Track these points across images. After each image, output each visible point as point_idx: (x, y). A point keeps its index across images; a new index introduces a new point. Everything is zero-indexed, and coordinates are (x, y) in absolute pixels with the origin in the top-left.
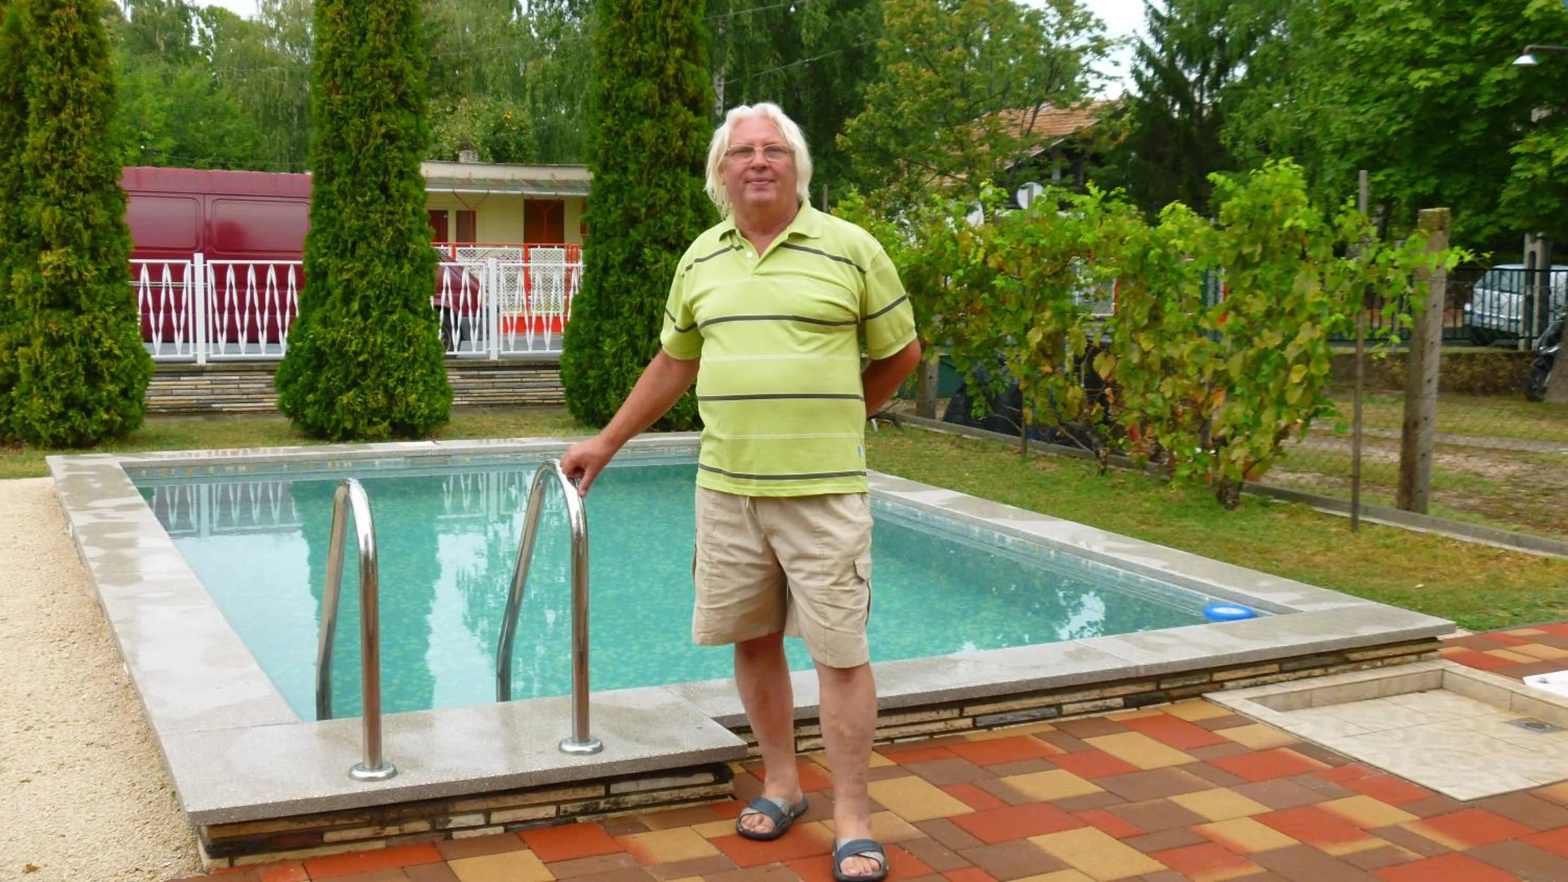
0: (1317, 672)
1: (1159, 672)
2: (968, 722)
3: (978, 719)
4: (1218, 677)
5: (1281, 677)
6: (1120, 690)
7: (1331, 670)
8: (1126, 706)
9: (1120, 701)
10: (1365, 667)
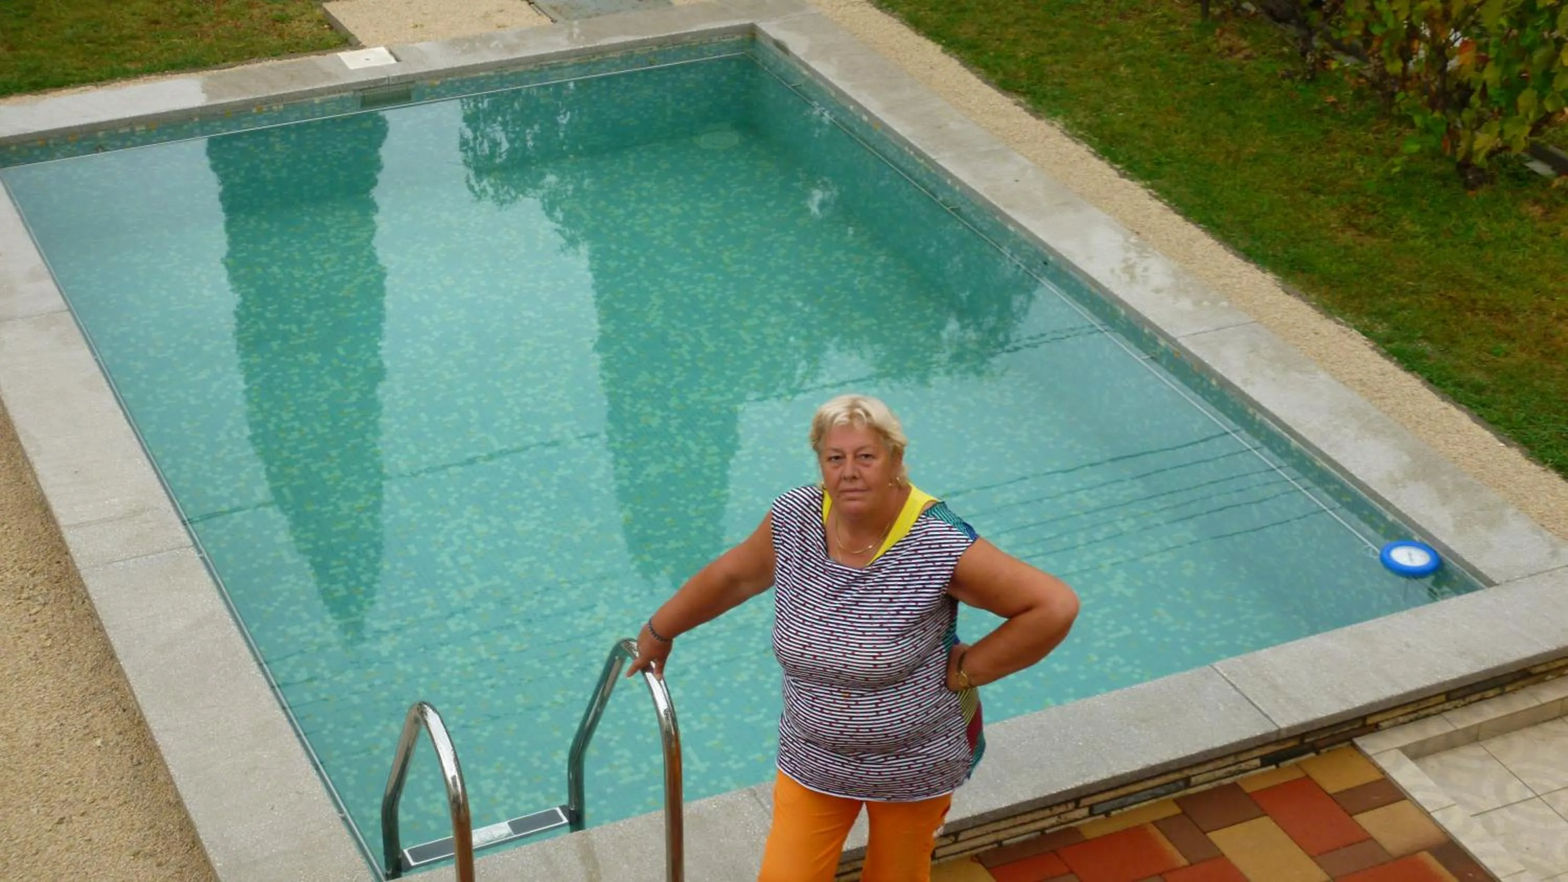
0: (1491, 693)
1: (1304, 731)
2: (1085, 812)
3: (1096, 807)
4: (1370, 721)
5: (1447, 706)
6: (1257, 753)
7: (1508, 689)
8: (1263, 765)
9: (1257, 762)
10: (1549, 677)
